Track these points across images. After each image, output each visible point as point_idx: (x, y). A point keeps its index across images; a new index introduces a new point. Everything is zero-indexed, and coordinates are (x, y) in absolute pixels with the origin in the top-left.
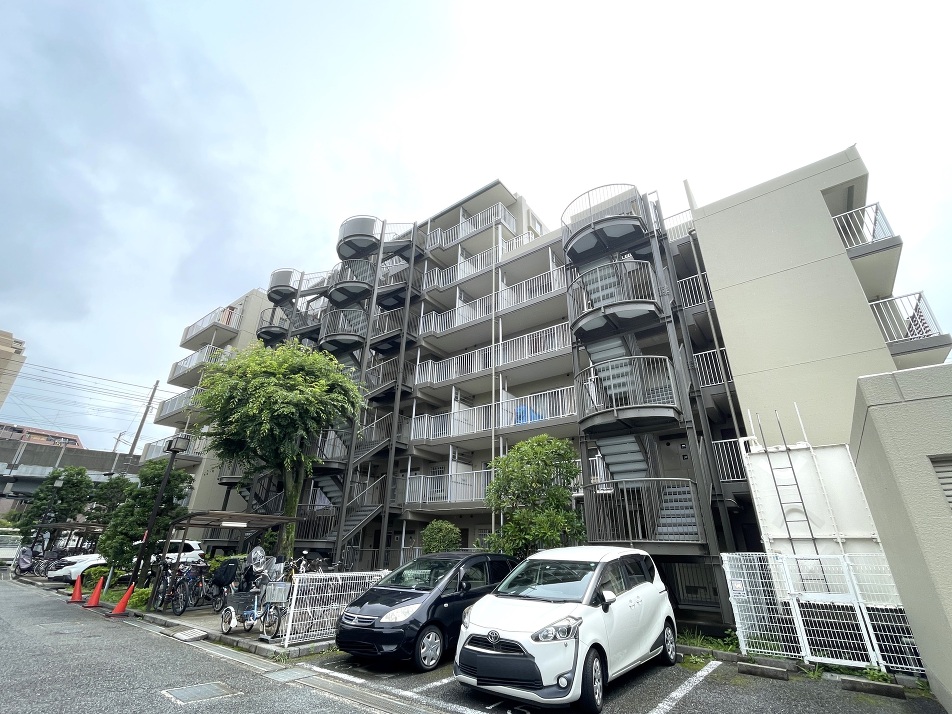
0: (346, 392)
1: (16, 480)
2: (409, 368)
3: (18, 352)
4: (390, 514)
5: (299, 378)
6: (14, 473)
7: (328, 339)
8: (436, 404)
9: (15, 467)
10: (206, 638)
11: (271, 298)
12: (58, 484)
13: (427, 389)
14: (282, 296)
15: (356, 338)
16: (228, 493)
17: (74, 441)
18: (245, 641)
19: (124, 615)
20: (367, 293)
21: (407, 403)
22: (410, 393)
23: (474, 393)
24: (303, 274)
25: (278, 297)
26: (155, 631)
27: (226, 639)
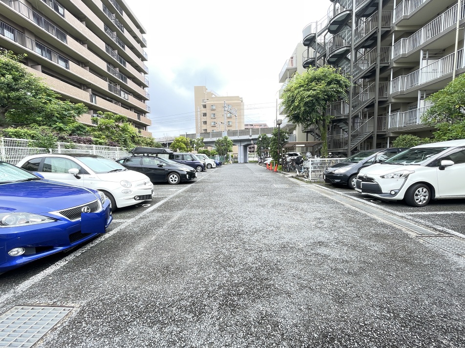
0: (338, 82)
1: (253, 139)
2: (386, 50)
3: (242, 102)
4: (377, 135)
5: (313, 84)
6: (252, 138)
7: (330, 56)
8: (410, 66)
9: (251, 136)
10: (292, 177)
11: (305, 45)
12: (260, 139)
13: (401, 60)
14: (310, 41)
15: (345, 48)
16: (307, 135)
17: (265, 125)
18: (300, 178)
19: (277, 172)
20: (349, 16)
21: (385, 74)
22: (388, 66)
23: (443, 48)
24: (317, 22)
25: (308, 43)
26: (281, 175)
27: (297, 177)
